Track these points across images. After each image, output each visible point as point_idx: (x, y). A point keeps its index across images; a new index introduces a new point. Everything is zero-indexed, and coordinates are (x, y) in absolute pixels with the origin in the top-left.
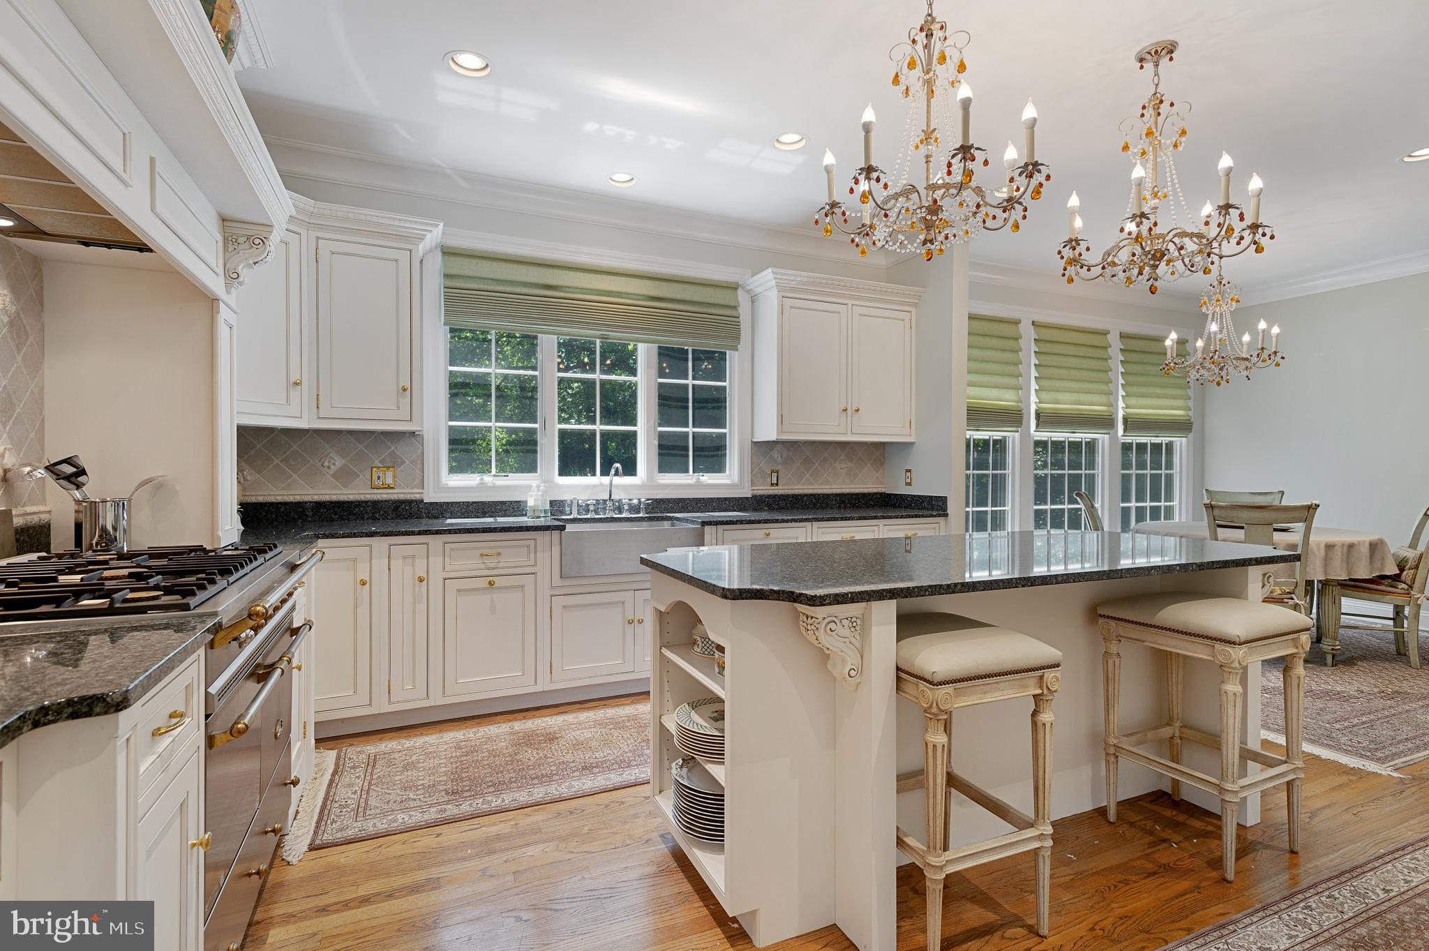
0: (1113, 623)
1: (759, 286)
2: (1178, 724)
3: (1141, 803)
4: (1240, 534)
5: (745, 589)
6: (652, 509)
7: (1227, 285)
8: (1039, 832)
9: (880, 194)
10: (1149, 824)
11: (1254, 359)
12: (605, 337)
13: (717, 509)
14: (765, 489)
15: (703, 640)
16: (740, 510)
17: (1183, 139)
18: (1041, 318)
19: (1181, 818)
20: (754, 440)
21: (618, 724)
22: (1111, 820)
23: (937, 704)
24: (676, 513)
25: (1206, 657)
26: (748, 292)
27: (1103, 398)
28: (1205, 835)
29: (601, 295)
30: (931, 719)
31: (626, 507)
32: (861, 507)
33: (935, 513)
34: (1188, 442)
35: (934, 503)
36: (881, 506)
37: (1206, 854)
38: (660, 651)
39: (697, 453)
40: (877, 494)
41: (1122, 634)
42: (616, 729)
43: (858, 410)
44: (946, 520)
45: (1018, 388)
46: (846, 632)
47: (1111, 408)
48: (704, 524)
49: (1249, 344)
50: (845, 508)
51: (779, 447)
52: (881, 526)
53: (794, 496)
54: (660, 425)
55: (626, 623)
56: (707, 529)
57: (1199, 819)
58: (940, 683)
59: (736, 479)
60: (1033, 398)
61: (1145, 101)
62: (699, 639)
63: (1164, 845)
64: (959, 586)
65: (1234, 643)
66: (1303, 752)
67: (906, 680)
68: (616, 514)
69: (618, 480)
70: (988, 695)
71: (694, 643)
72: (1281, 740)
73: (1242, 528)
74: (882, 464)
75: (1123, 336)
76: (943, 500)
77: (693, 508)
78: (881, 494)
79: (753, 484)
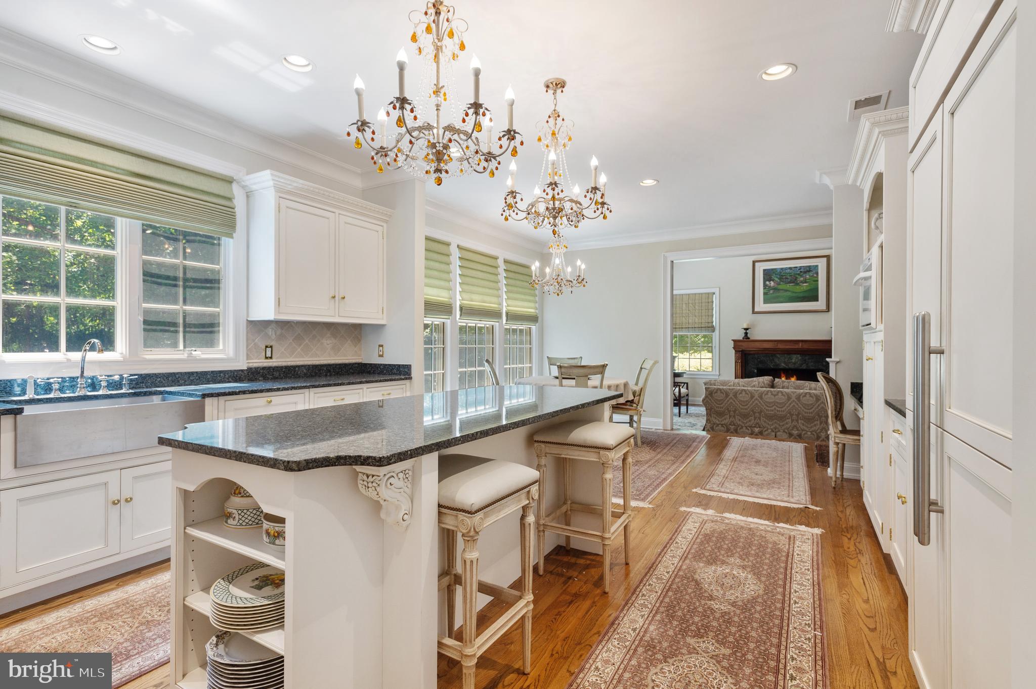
0: (543, 445)
1: (255, 184)
2: (569, 502)
3: (551, 557)
4: (573, 382)
5: (311, 460)
6: (137, 384)
7: (562, 238)
8: (526, 601)
9: (410, 123)
10: (559, 569)
11: (575, 282)
12: (74, 205)
13: (212, 381)
14: (259, 362)
15: (240, 512)
16: (236, 381)
17: (570, 142)
18: (464, 244)
19: (573, 560)
20: (249, 319)
21: (104, 615)
22: (541, 574)
23: (474, 529)
24: (165, 387)
25: (595, 460)
26: (244, 187)
27: (495, 300)
28: (587, 567)
29: (68, 160)
30: (468, 541)
31: (104, 384)
32: (343, 375)
33: (403, 377)
34: (536, 328)
35: (401, 369)
36: (358, 373)
37: (591, 579)
38: (185, 532)
39: (188, 329)
40: (356, 363)
41: (548, 452)
42: (102, 621)
43: (344, 298)
44: (410, 382)
45: (449, 289)
46: (400, 483)
47: (500, 306)
48: (204, 396)
49: (571, 273)
50: (331, 375)
51: (273, 326)
52: (365, 389)
53: (287, 367)
54: (145, 301)
55: (110, 505)
56: (208, 401)
57: (582, 558)
58: (477, 512)
59: (231, 353)
60: (458, 297)
61: (549, 113)
62: (234, 511)
63: (571, 581)
64: (479, 434)
65: (610, 449)
66: (612, 503)
67: (445, 514)
68: (89, 391)
69: (92, 356)
70: (502, 512)
71: (229, 516)
72: (621, 501)
73: (574, 379)
74: (359, 340)
75: (506, 261)
76: (409, 367)
77: (185, 381)
78: (359, 364)
79: (248, 357)
